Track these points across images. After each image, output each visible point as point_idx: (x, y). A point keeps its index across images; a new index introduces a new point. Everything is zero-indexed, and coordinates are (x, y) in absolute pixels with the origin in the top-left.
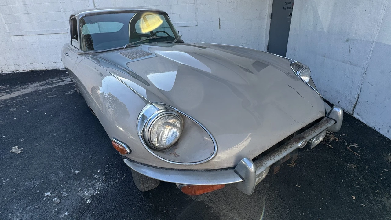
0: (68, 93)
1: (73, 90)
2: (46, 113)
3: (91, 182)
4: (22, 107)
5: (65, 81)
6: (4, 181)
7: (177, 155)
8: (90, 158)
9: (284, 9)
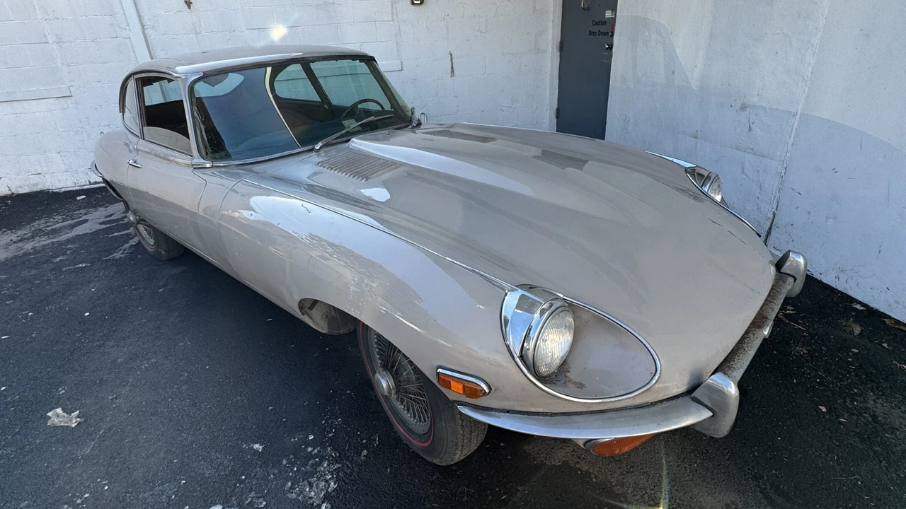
0: (117, 255)
1: (126, 246)
2: (87, 314)
3: (307, 465)
4: (7, 304)
5: (86, 221)
6: (79, 501)
7: (580, 386)
8: (272, 410)
9: (591, 33)
